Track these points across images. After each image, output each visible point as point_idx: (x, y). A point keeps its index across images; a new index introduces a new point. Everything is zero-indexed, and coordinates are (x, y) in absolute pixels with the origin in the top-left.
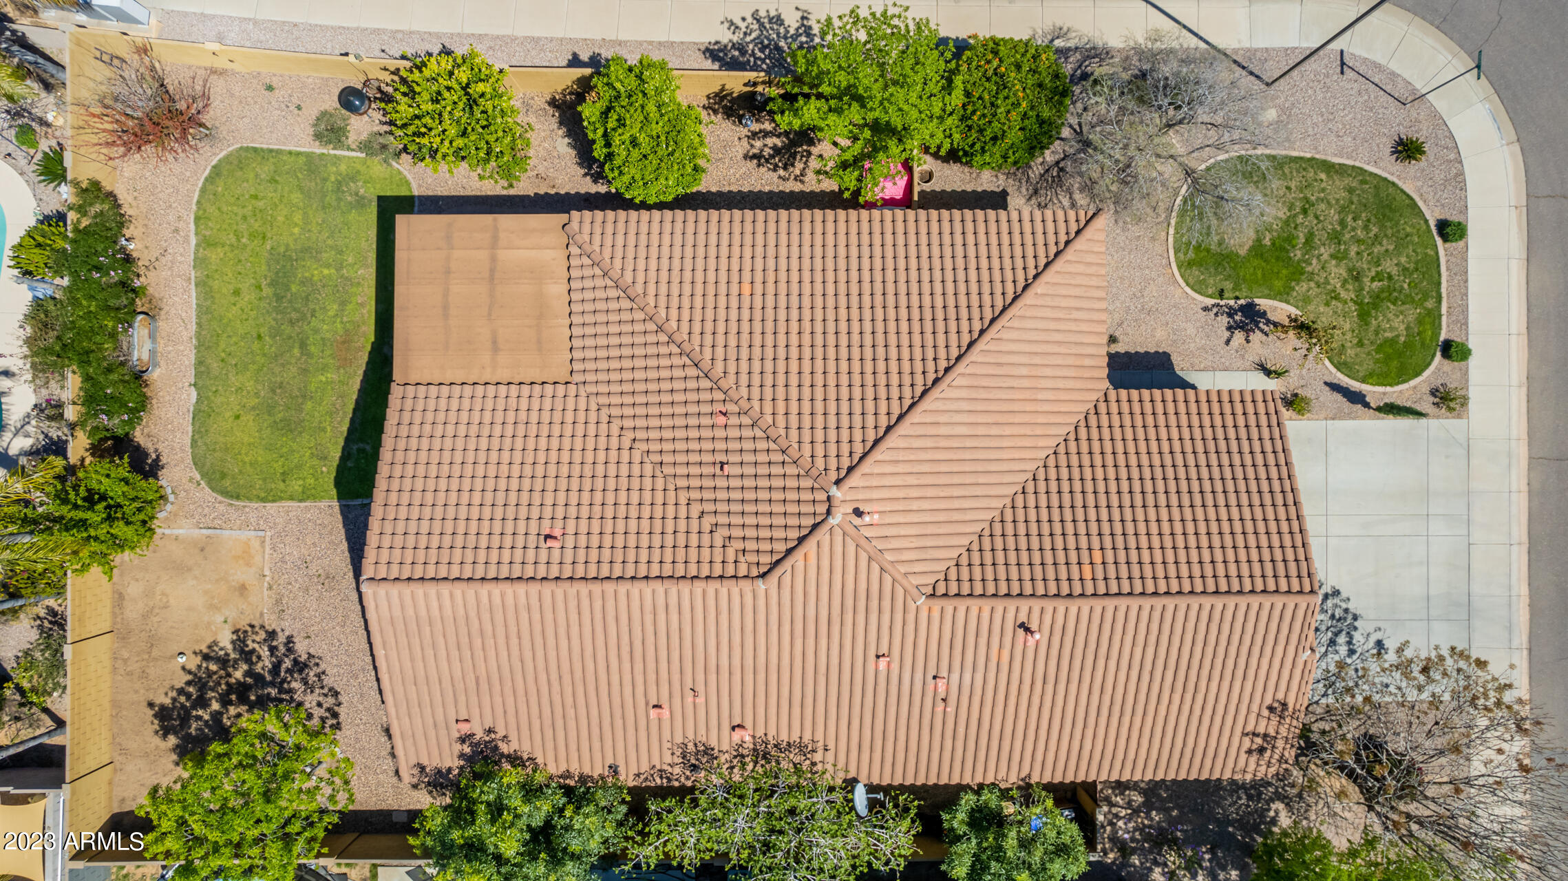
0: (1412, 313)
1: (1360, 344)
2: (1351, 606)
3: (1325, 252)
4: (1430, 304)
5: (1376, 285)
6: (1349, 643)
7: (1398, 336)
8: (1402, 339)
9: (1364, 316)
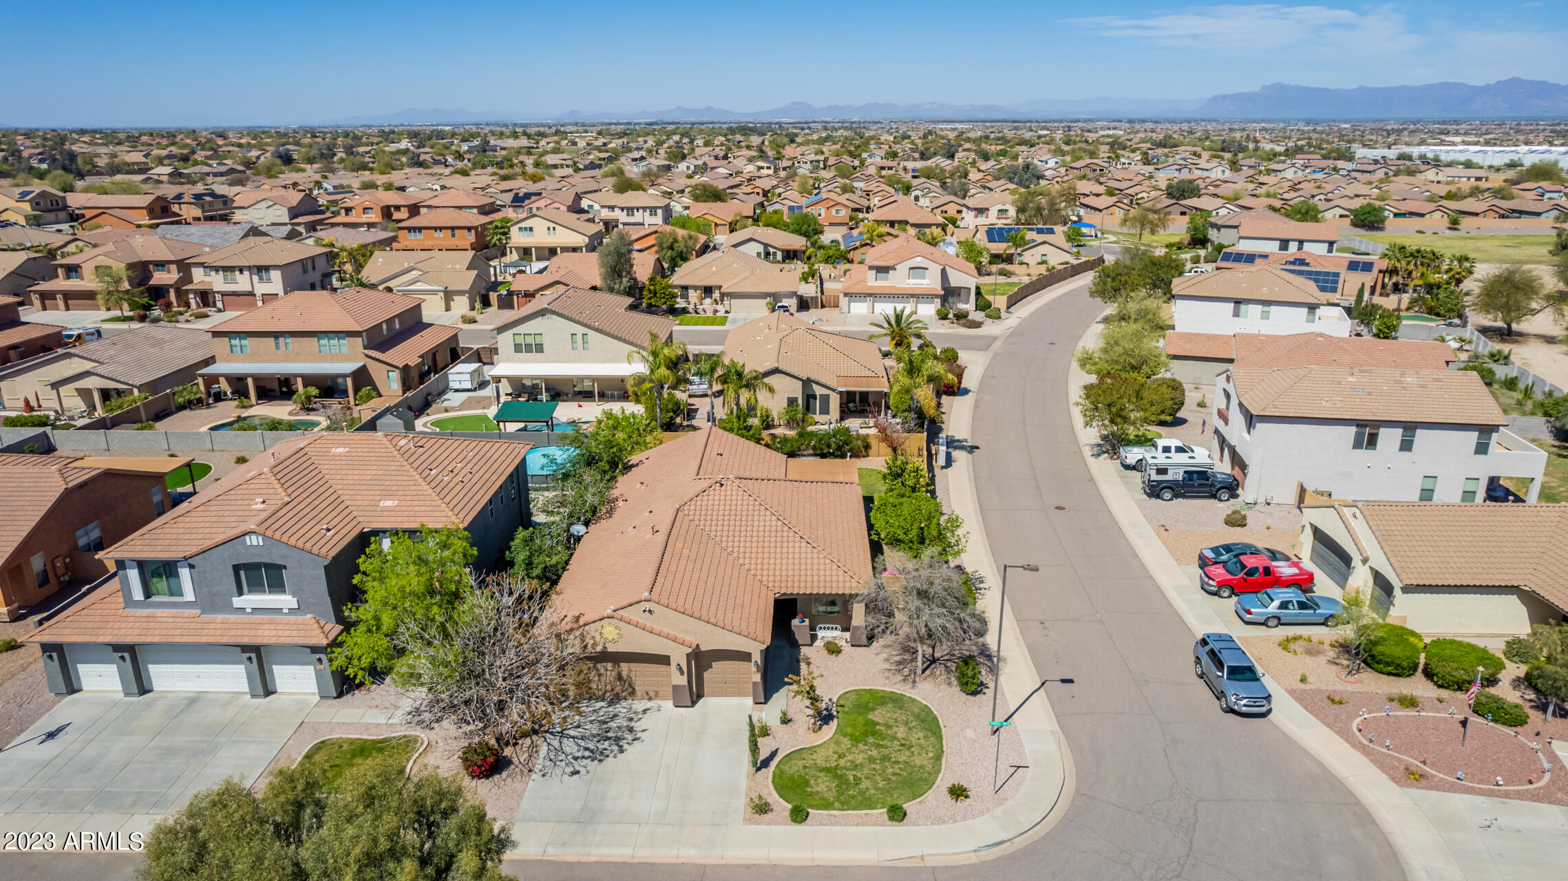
0: (831, 796)
1: (805, 767)
2: (610, 759)
3: (874, 753)
4: (836, 804)
5: (851, 778)
6: (583, 757)
7: (811, 787)
8: (809, 790)
9: (827, 770)
